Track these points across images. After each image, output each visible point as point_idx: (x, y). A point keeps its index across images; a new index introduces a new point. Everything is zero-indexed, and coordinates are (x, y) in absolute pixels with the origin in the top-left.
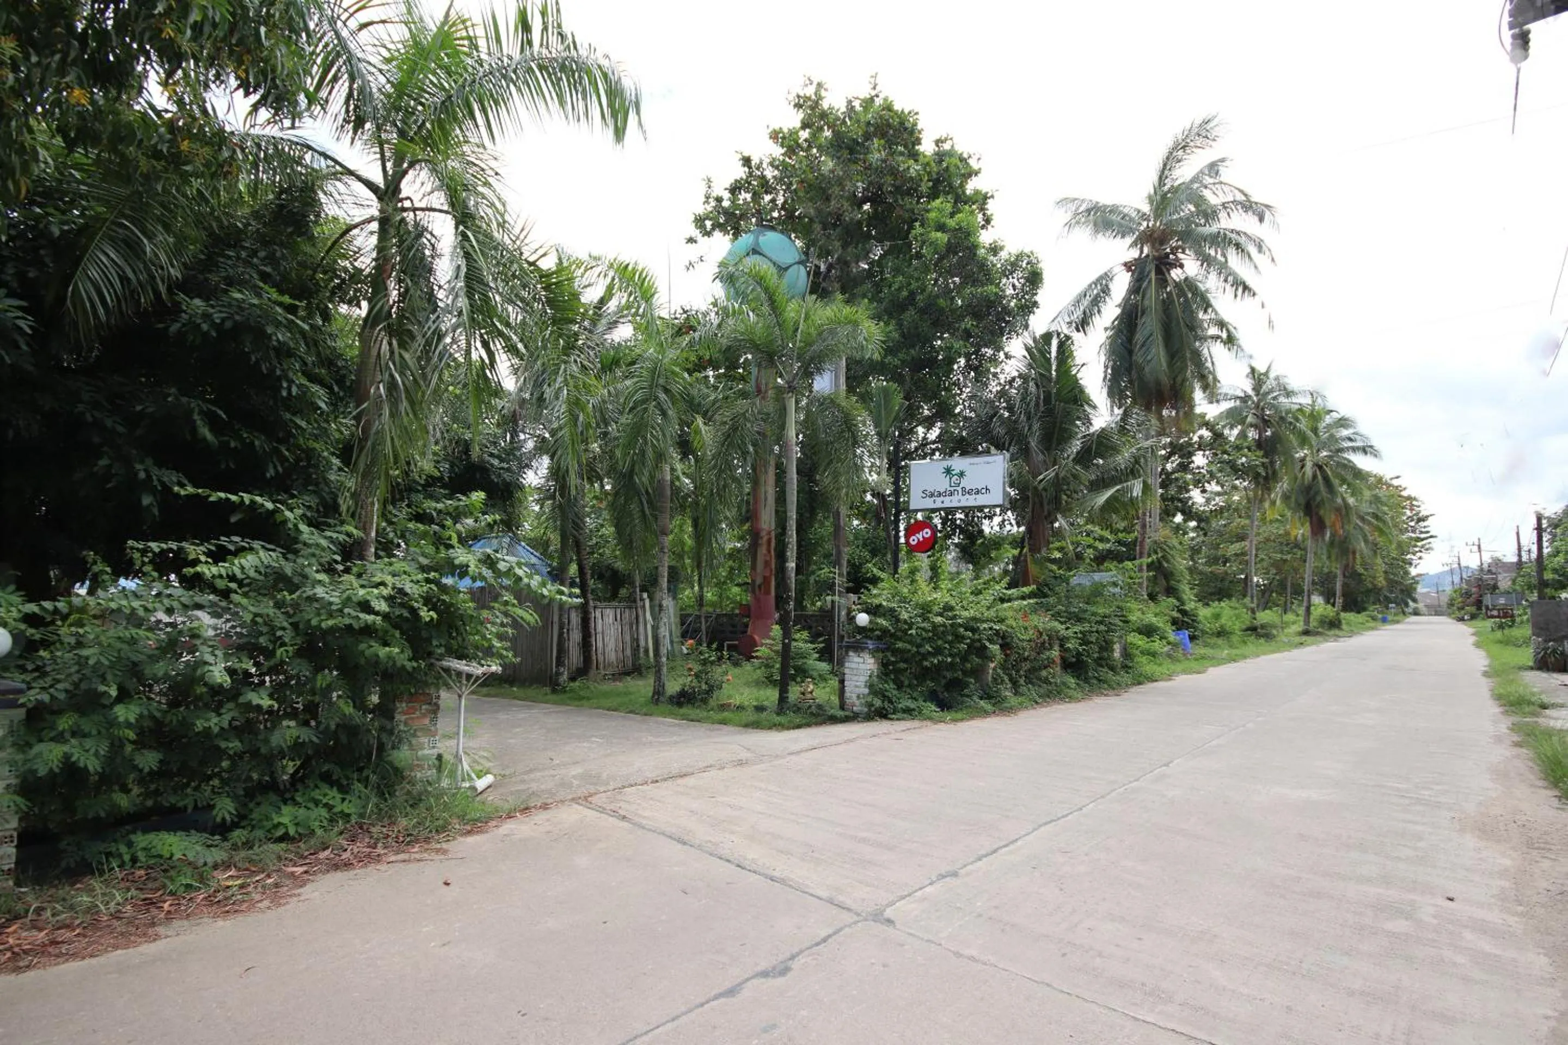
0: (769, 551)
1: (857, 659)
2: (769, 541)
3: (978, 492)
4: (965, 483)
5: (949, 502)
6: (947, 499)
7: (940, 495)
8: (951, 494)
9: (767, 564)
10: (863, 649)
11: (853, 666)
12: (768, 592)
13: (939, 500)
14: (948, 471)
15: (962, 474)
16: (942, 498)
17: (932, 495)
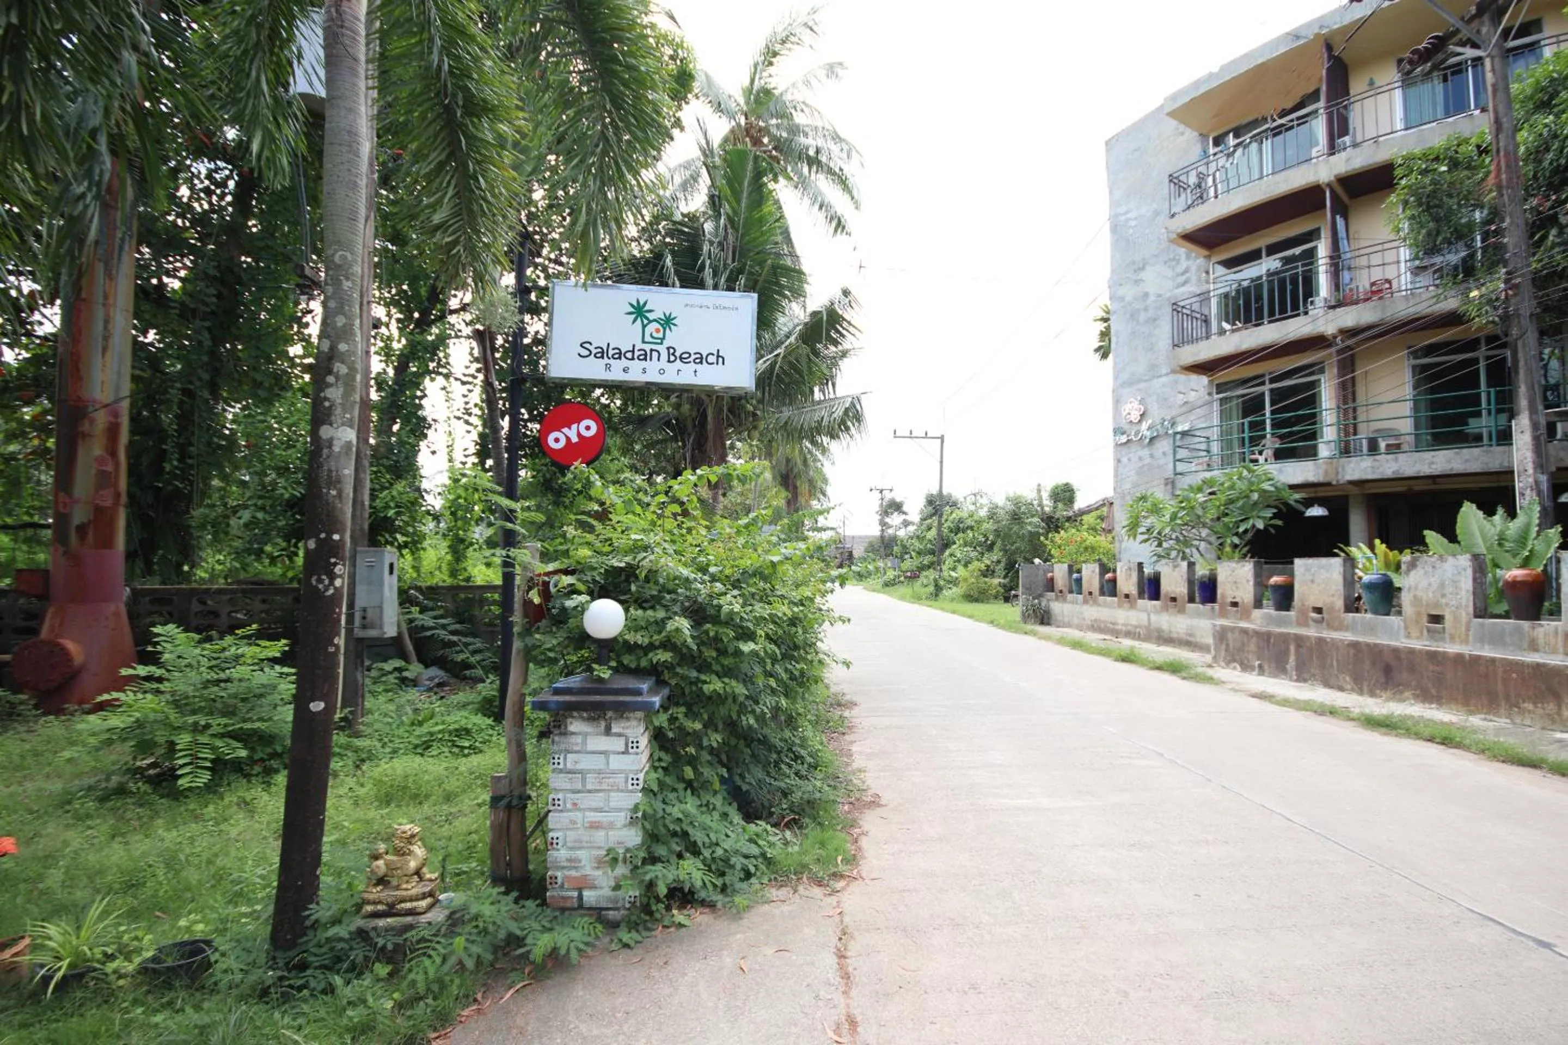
0: (113, 453)
1: (599, 742)
2: (113, 430)
3: (701, 359)
4: (673, 338)
5: (637, 373)
6: (636, 366)
7: (620, 355)
8: (645, 357)
9: (105, 480)
10: (622, 710)
11: (586, 763)
12: (107, 542)
13: (618, 365)
14: (639, 311)
15: (667, 322)
16: (624, 362)
17: (602, 354)
